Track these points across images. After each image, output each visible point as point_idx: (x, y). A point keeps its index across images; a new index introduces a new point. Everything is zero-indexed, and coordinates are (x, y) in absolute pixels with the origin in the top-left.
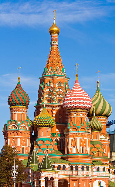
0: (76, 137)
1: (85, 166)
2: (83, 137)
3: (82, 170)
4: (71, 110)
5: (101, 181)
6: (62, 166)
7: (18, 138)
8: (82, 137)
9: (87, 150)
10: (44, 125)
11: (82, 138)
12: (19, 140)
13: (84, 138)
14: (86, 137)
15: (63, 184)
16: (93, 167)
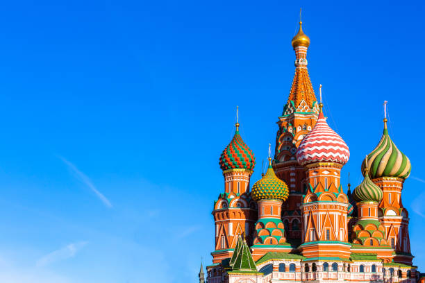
0: (314, 212)
1: (330, 264)
2: (328, 211)
3: (325, 270)
4: (308, 166)
6: (287, 264)
7: (230, 221)
8: (324, 211)
9: (337, 234)
10: (268, 196)
11: (325, 213)
12: (231, 225)
13: (331, 213)
14: (334, 211)
16: (349, 265)
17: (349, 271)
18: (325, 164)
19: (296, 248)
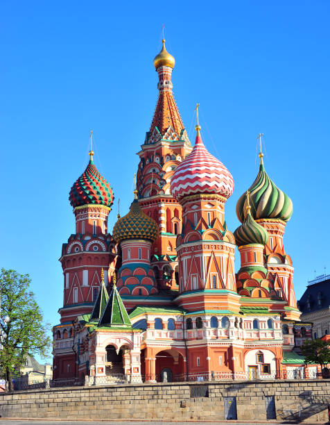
2: (213, 252)
3: (212, 327)
5: (261, 350)
6: (165, 320)
7: (85, 268)
8: (209, 252)
9: (224, 280)
10: (135, 235)
12: (85, 273)
13: (216, 255)
14: (220, 252)
15: (177, 363)
16: (241, 319)
17: (241, 327)
18: (207, 196)
19: (172, 300)
